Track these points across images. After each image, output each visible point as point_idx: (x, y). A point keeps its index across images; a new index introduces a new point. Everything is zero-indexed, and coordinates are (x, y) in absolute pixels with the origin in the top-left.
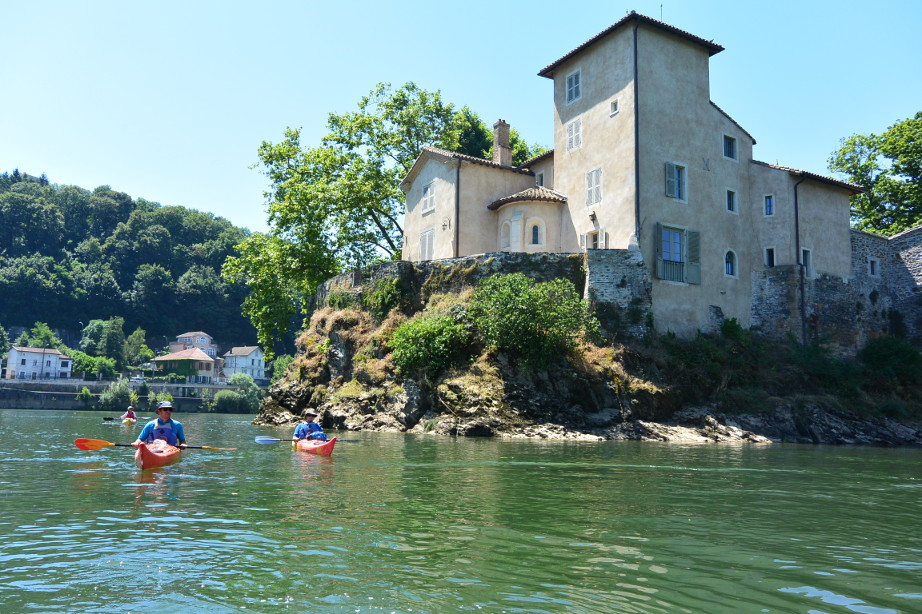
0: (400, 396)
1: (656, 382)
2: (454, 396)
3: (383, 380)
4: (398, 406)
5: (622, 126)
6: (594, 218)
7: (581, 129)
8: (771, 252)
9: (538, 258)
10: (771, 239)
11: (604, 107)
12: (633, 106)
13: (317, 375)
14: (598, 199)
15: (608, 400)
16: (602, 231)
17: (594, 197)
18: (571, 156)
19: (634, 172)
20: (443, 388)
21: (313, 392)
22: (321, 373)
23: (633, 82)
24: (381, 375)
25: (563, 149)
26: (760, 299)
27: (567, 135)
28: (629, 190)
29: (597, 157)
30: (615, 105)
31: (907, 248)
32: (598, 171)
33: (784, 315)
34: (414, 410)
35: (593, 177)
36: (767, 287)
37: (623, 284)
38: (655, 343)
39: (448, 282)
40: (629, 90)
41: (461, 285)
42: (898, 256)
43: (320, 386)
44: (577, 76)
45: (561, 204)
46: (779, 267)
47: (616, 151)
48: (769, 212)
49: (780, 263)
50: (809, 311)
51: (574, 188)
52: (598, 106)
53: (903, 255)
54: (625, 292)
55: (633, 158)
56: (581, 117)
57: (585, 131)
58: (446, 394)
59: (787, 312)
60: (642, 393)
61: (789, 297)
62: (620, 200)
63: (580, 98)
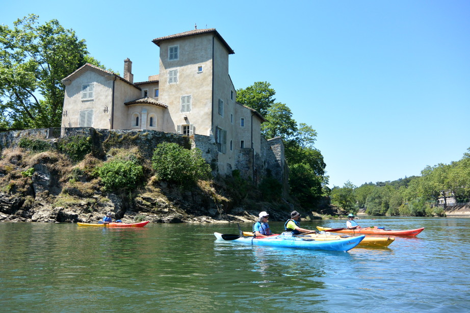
0: (108, 203)
1: (226, 197)
2: (149, 203)
3: (93, 194)
4: (108, 209)
5: (205, 79)
6: (186, 119)
7: (178, 74)
8: (242, 142)
9: (169, 135)
10: (243, 137)
11: (193, 68)
12: (212, 71)
13: (25, 189)
14: (188, 110)
15: (211, 205)
16: (192, 125)
17: (186, 108)
18: (171, 86)
19: (211, 101)
20: (139, 199)
21: (25, 200)
22: (28, 189)
23: (211, 60)
24: (90, 191)
25: (166, 81)
26: (238, 161)
27: (168, 75)
28: (208, 109)
29: (188, 90)
30: (200, 68)
31: (274, 145)
32: (189, 97)
33: (247, 169)
34: (119, 210)
35: (186, 100)
36: (241, 156)
37: (208, 152)
38: (221, 179)
39: (121, 142)
40: (209, 63)
41: (129, 145)
42: (270, 147)
43: (28, 196)
44: (176, 49)
45: (164, 108)
46: (245, 149)
47: (201, 89)
48: (243, 125)
49: (246, 147)
50: (255, 168)
51: (173, 102)
52: (189, 66)
53: (272, 147)
54: (210, 155)
55: (211, 95)
56: (178, 69)
57: (180, 76)
58: (142, 202)
59: (249, 168)
60: (223, 201)
61: (249, 161)
62: (202, 113)
63: (178, 59)
